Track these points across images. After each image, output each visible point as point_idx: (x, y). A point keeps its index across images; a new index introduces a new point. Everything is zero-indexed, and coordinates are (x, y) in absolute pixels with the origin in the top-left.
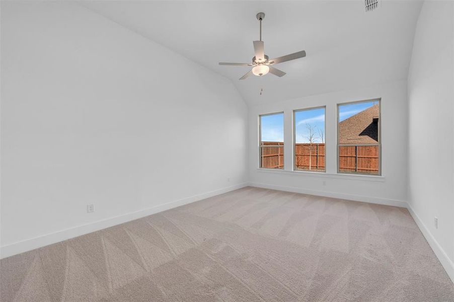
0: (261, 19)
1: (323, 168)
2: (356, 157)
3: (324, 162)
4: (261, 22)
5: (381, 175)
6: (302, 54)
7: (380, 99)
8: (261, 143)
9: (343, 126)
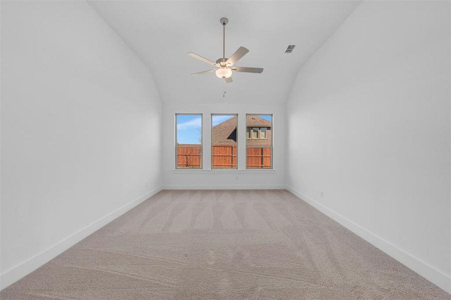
0: (224, 24)
1: (236, 167)
2: (262, 157)
3: (236, 162)
4: (224, 26)
5: (272, 169)
6: (259, 71)
7: (272, 115)
8: (177, 145)
9: (215, 130)
